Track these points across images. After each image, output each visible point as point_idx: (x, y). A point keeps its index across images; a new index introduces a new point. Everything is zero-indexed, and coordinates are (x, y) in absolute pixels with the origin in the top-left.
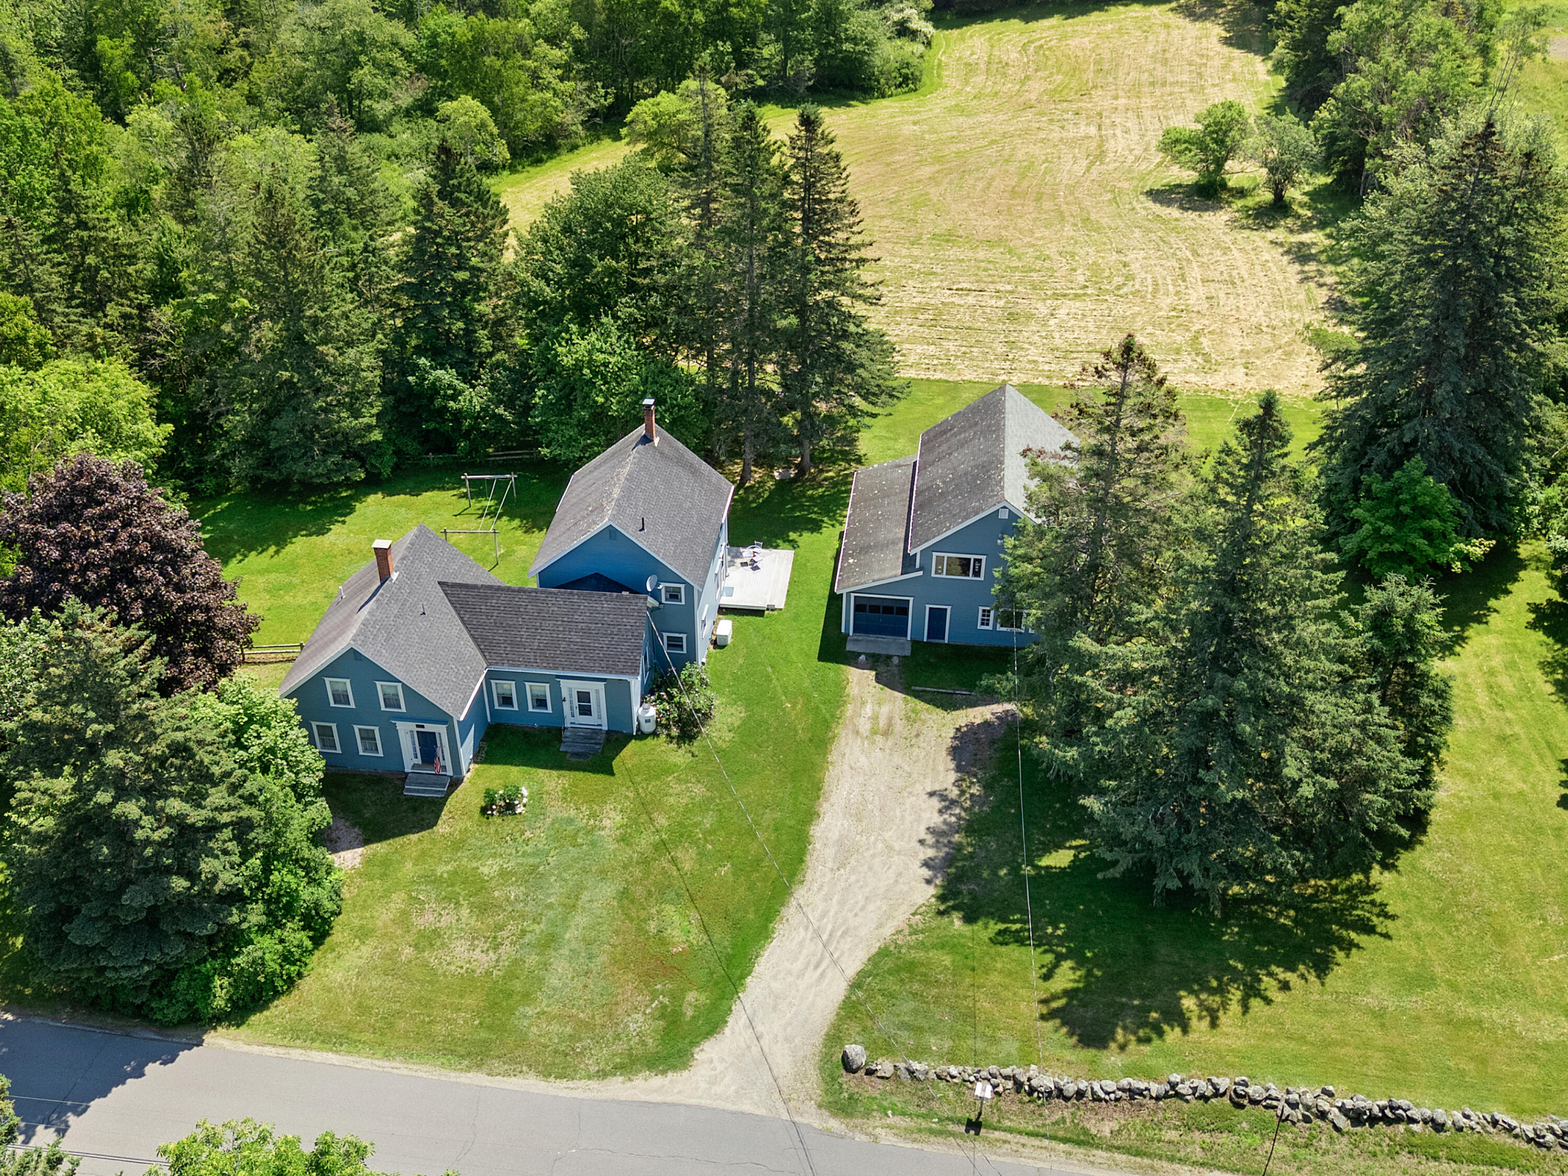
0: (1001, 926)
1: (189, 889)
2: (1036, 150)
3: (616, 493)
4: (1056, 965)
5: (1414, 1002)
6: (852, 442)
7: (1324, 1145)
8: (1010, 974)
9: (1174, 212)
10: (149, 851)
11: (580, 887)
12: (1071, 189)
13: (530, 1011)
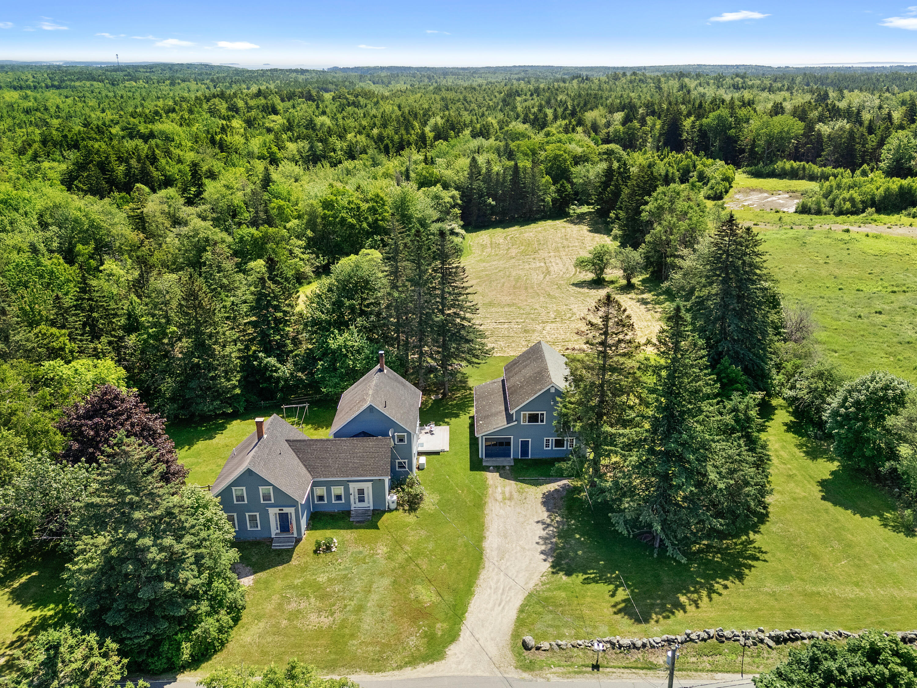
0: (586, 576)
1: (173, 588)
2: (520, 272)
3: (371, 392)
4: (616, 590)
5: (785, 588)
6: (465, 382)
7: (766, 655)
8: (595, 597)
9: (586, 290)
10: (154, 566)
11: (371, 583)
12: (539, 285)
13: (355, 642)
